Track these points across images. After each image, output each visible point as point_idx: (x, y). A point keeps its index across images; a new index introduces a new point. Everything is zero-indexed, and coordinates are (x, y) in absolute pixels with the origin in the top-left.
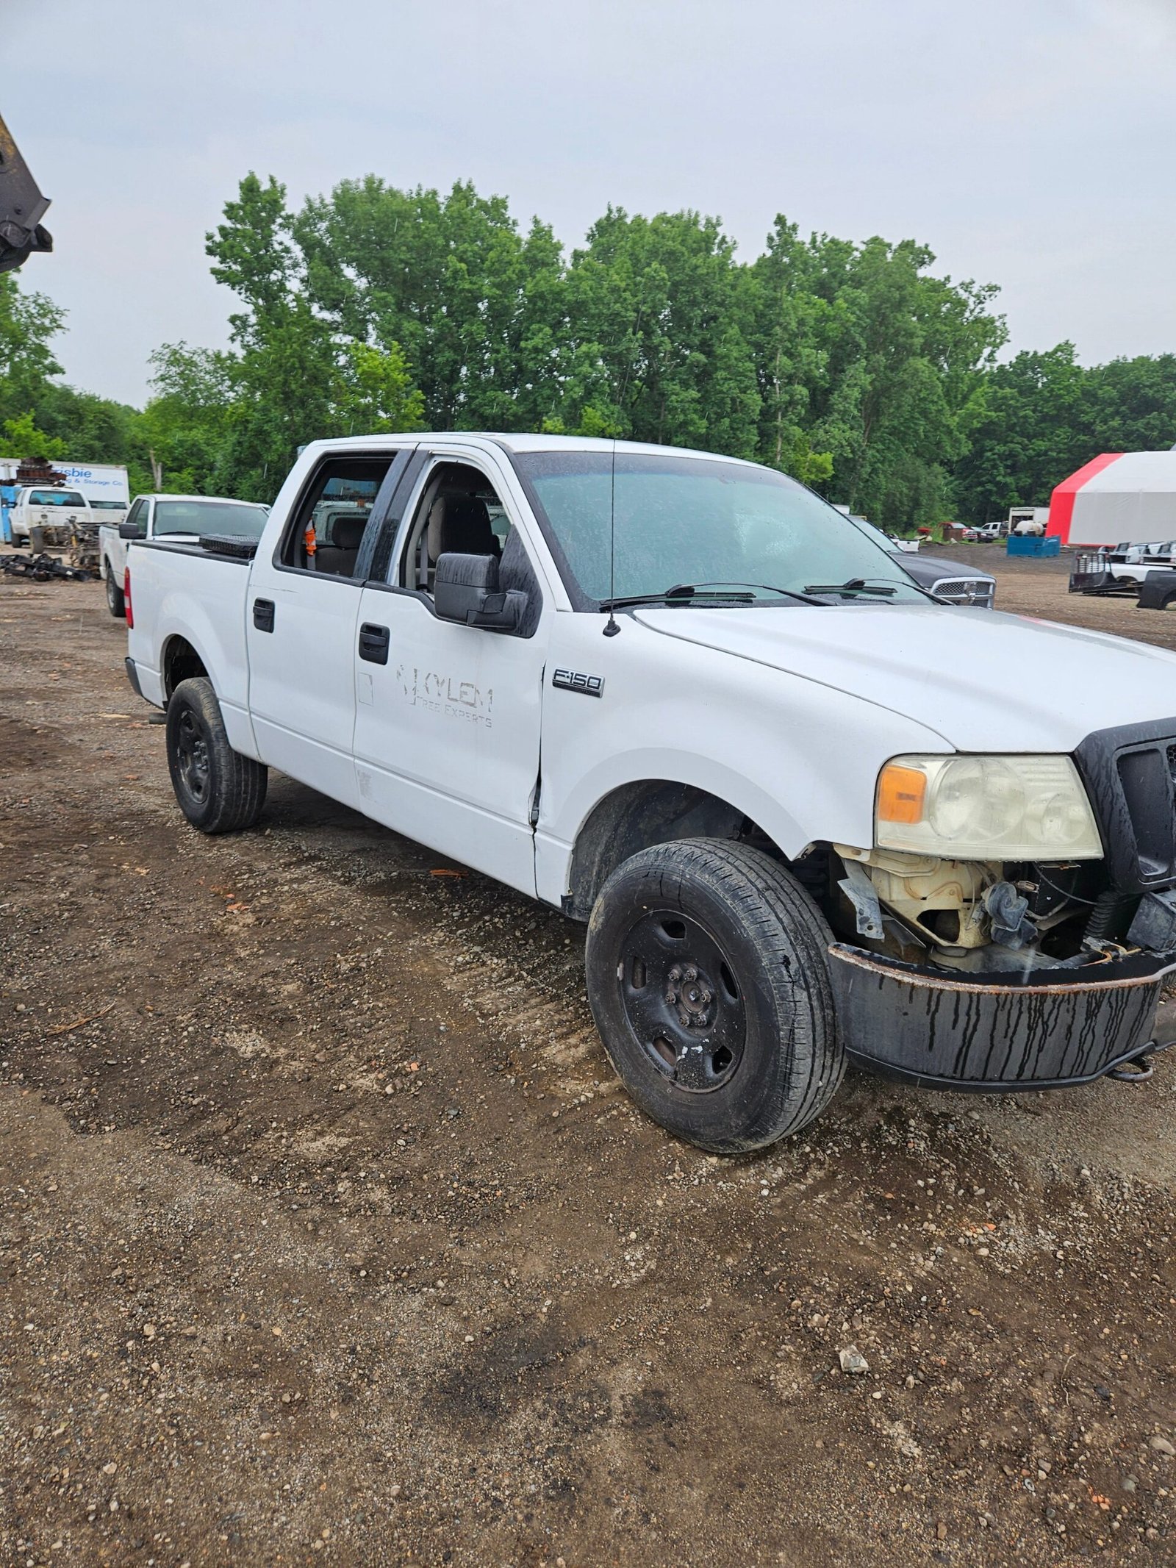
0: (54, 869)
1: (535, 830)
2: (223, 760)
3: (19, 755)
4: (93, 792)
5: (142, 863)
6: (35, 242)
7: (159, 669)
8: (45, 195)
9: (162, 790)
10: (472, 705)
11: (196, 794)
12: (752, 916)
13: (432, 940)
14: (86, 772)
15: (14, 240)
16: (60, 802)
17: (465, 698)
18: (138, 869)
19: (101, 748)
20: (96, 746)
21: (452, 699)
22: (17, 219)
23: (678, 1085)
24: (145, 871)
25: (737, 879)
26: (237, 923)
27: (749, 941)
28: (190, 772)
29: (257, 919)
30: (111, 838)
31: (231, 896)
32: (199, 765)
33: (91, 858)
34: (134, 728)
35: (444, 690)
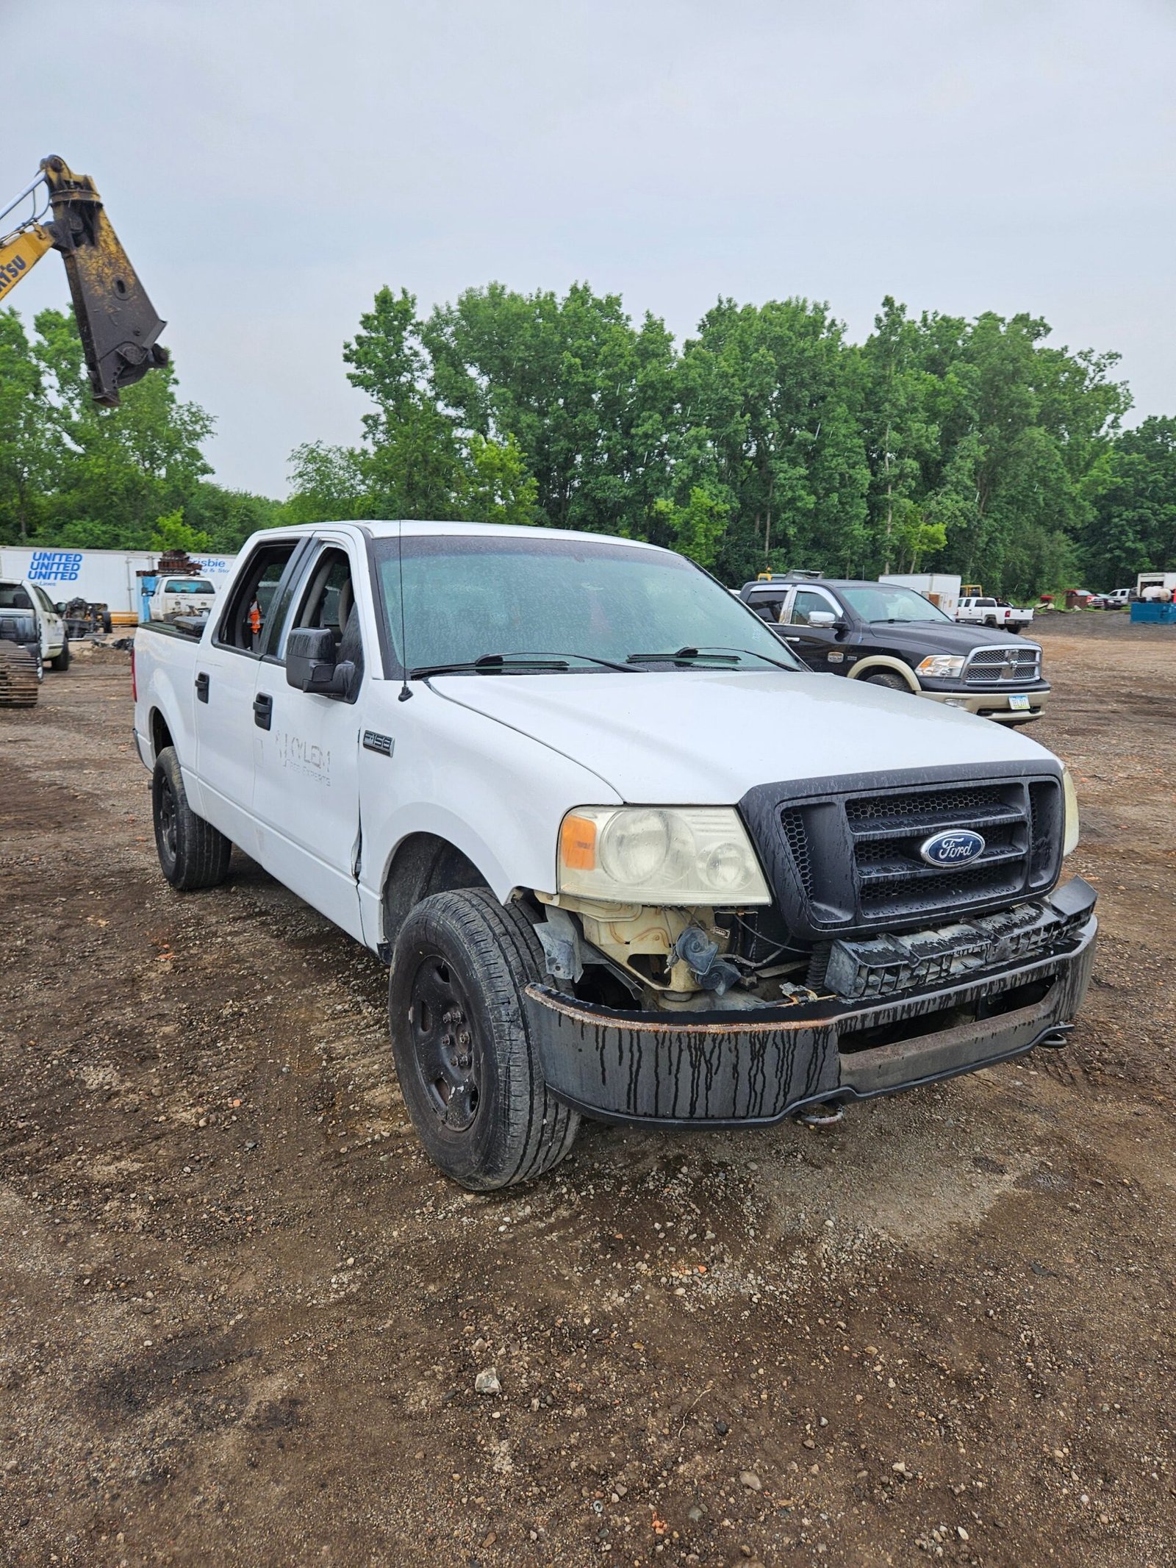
0: (26, 920)
1: (358, 882)
2: (185, 820)
5: (106, 915)
6: (152, 359)
7: (150, 738)
8: (162, 317)
9: (150, 849)
10: (318, 766)
11: (171, 854)
12: (483, 958)
13: (324, 990)
15: (133, 358)
16: (66, 860)
17: (314, 760)
18: (99, 921)
19: (127, 813)
22: (135, 339)
23: (447, 1124)
24: (104, 923)
25: (479, 924)
26: (157, 971)
27: (477, 982)
28: (170, 833)
29: (174, 967)
30: (92, 893)
31: (166, 946)
32: (175, 826)
33: (64, 910)
35: (302, 752)
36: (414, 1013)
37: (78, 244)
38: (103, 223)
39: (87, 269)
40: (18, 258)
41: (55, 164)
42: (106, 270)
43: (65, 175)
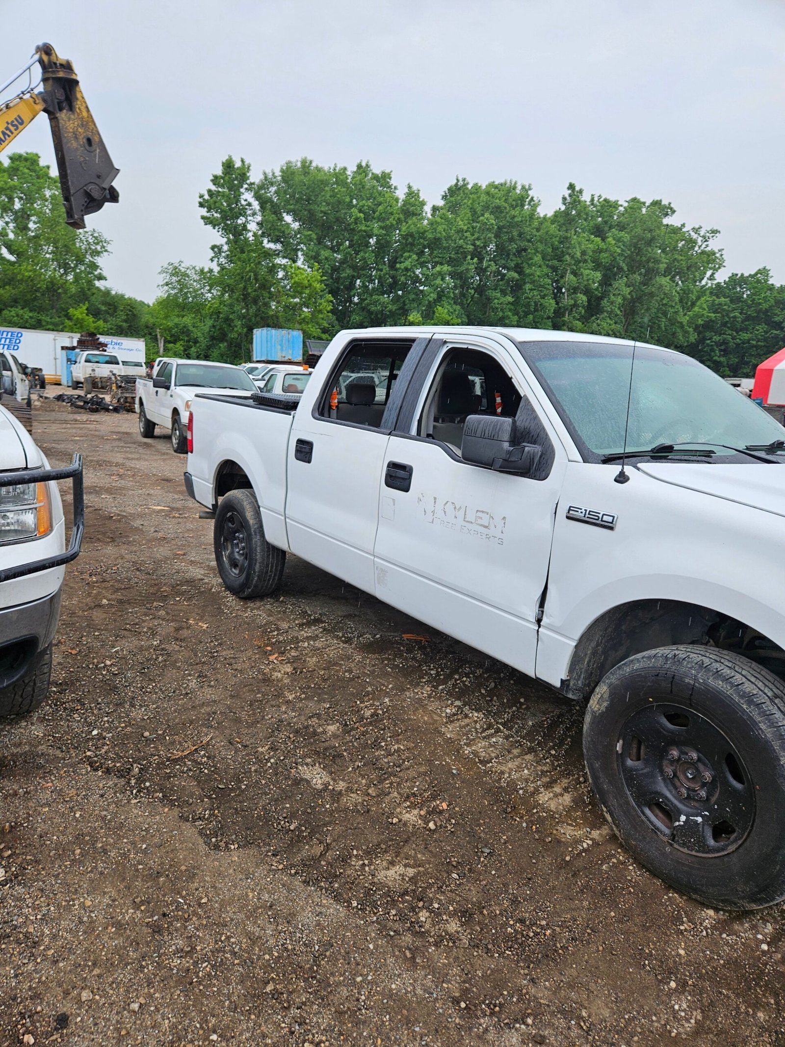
0: (144, 621)
1: (539, 626)
2: (258, 548)
3: (104, 534)
4: (157, 563)
5: (201, 619)
6: (108, 197)
7: (212, 482)
8: (116, 166)
9: (202, 563)
10: (486, 527)
11: (233, 570)
12: (769, 720)
13: (422, 693)
14: (149, 548)
15: (96, 194)
16: (138, 569)
17: (480, 522)
18: (200, 624)
19: (156, 531)
20: (153, 529)
21: (468, 522)
22: (98, 181)
23: (676, 846)
24: (205, 626)
25: (748, 687)
26: (280, 671)
27: (767, 742)
28: (229, 554)
29: (294, 669)
30: (178, 599)
31: (269, 648)
32: (237, 550)
33: (167, 613)
34: (174, 517)
35: (461, 514)
36: (623, 745)
37: (61, 110)
38: (79, 95)
39: (66, 128)
40: (19, 116)
41: (47, 50)
42: (80, 130)
43: (53, 58)
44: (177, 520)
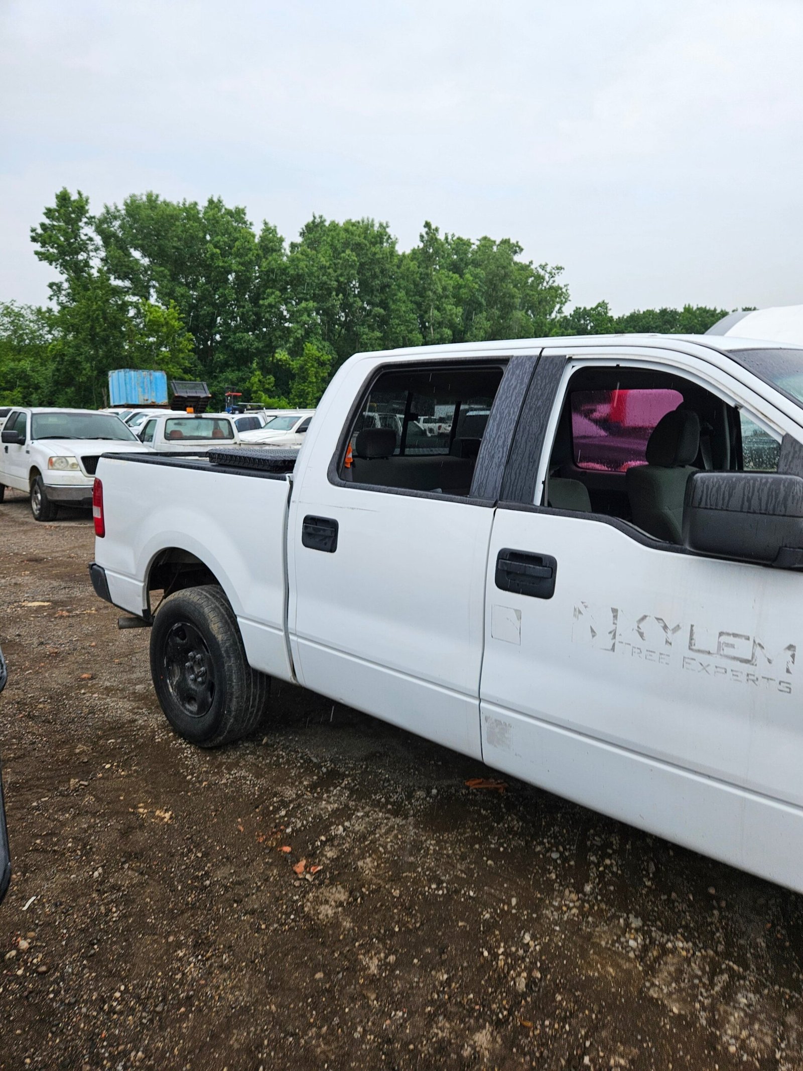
0: (63, 824)
2: (234, 676)
4: (56, 698)
5: (156, 803)
7: (142, 578)
9: (123, 690)
10: (747, 661)
11: (188, 706)
14: (37, 673)
16: (30, 717)
17: (729, 652)
18: (158, 813)
19: (42, 643)
20: (35, 641)
21: (699, 652)
24: (167, 815)
26: (327, 902)
28: (178, 683)
29: (350, 893)
30: (108, 766)
31: (287, 849)
32: (192, 676)
33: (99, 799)
34: (62, 617)
35: (682, 638)
44: (67, 622)
